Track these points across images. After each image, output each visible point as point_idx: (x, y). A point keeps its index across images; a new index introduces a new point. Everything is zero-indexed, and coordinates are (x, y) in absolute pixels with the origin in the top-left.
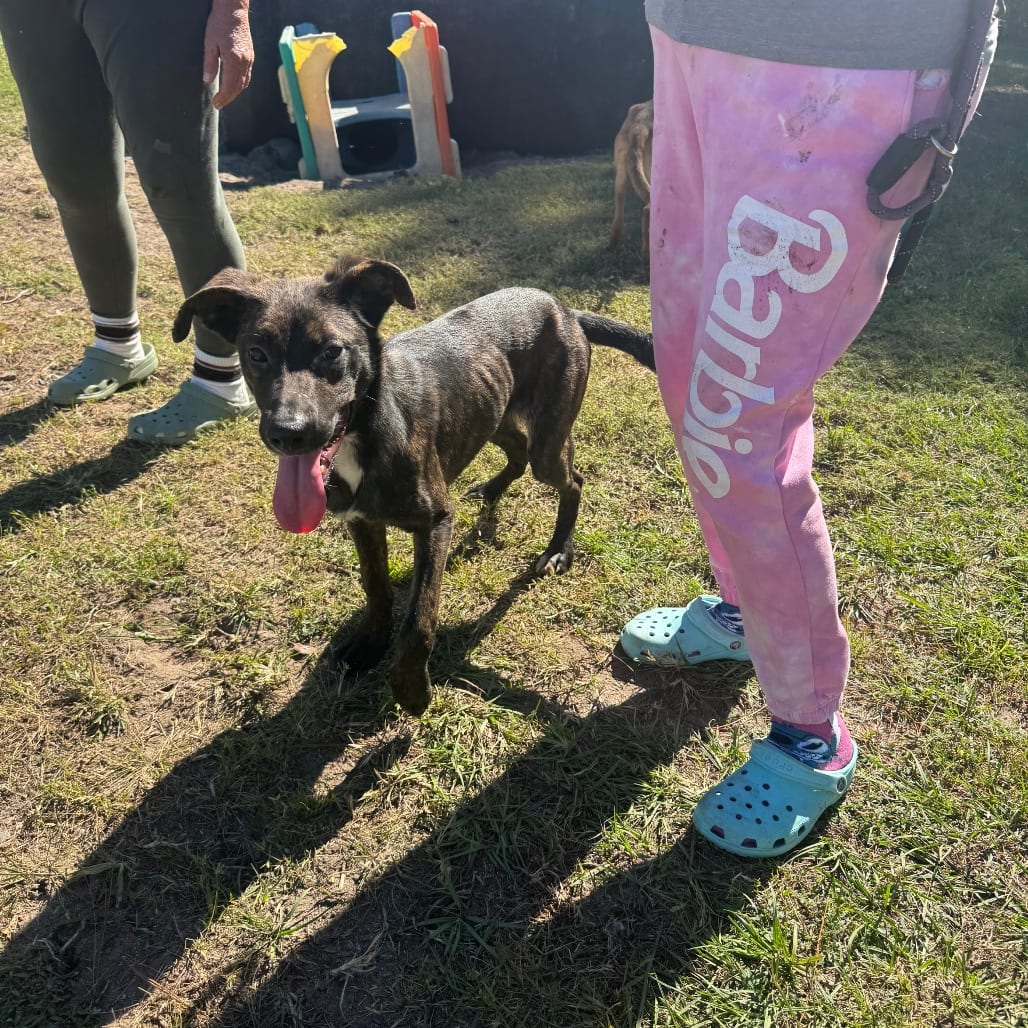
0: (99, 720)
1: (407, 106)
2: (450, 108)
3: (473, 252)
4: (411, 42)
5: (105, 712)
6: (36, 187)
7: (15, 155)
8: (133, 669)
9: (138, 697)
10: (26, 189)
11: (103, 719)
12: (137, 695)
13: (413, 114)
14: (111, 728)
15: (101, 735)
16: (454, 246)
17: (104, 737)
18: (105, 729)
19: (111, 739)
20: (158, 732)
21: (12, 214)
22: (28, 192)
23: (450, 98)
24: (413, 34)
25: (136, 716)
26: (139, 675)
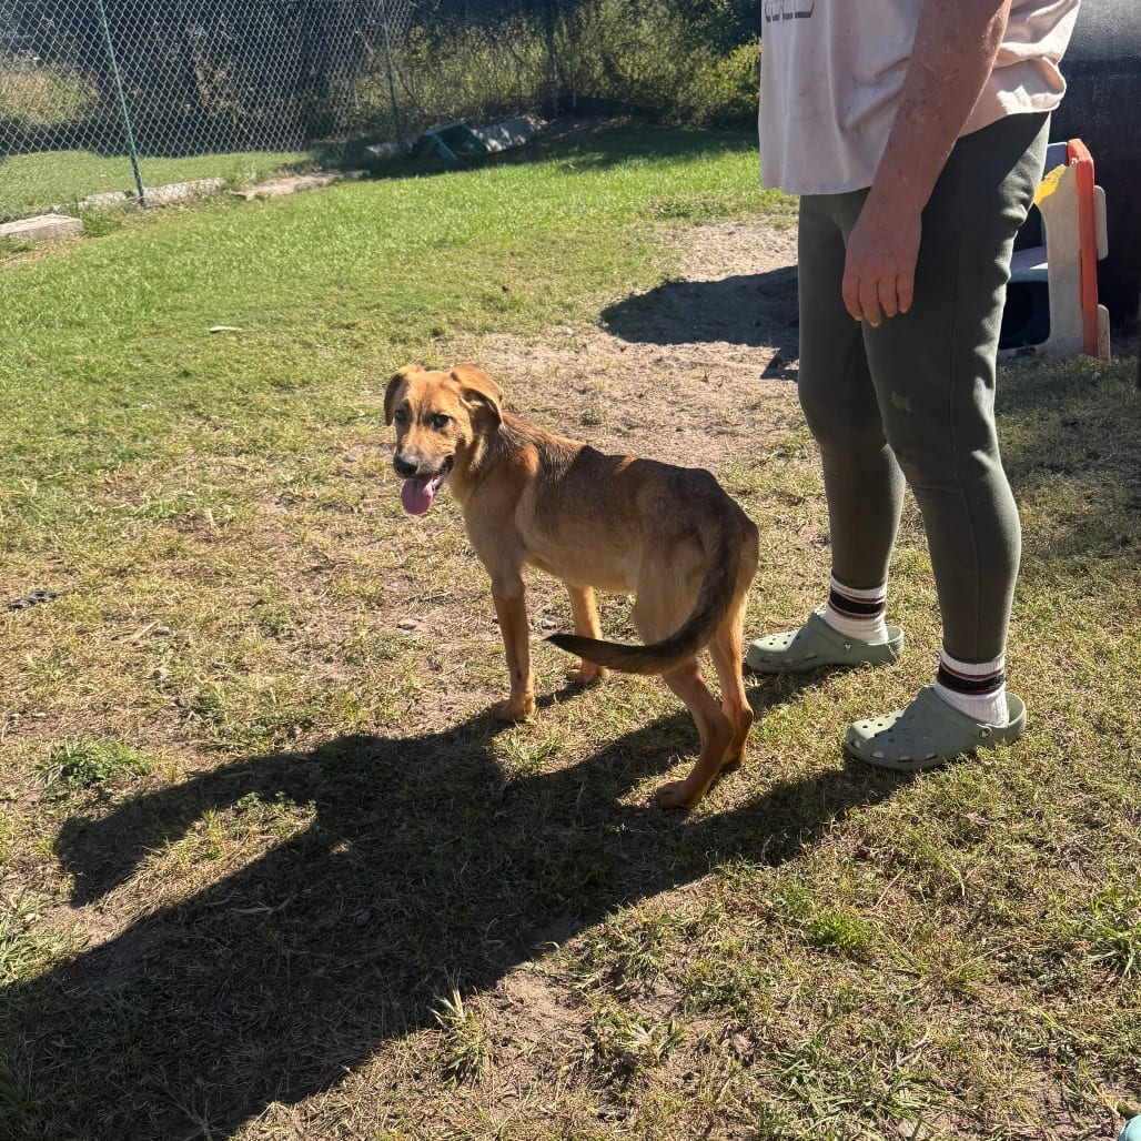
0: (456, 1065)
1: (1044, 266)
2: (1101, 265)
3: (1086, 468)
4: (1055, 185)
5: (465, 1055)
6: (592, 386)
7: (585, 346)
8: (512, 1004)
9: (507, 1042)
10: (582, 389)
11: (461, 1063)
12: (505, 1039)
13: (1049, 275)
14: (468, 1075)
15: (455, 1083)
16: (1062, 460)
17: (459, 1085)
18: (462, 1076)
19: (463, 1091)
20: (513, 1092)
21: (561, 419)
22: (583, 392)
23: (1104, 252)
24: (1060, 174)
25: (498, 1065)
26: (517, 1013)
